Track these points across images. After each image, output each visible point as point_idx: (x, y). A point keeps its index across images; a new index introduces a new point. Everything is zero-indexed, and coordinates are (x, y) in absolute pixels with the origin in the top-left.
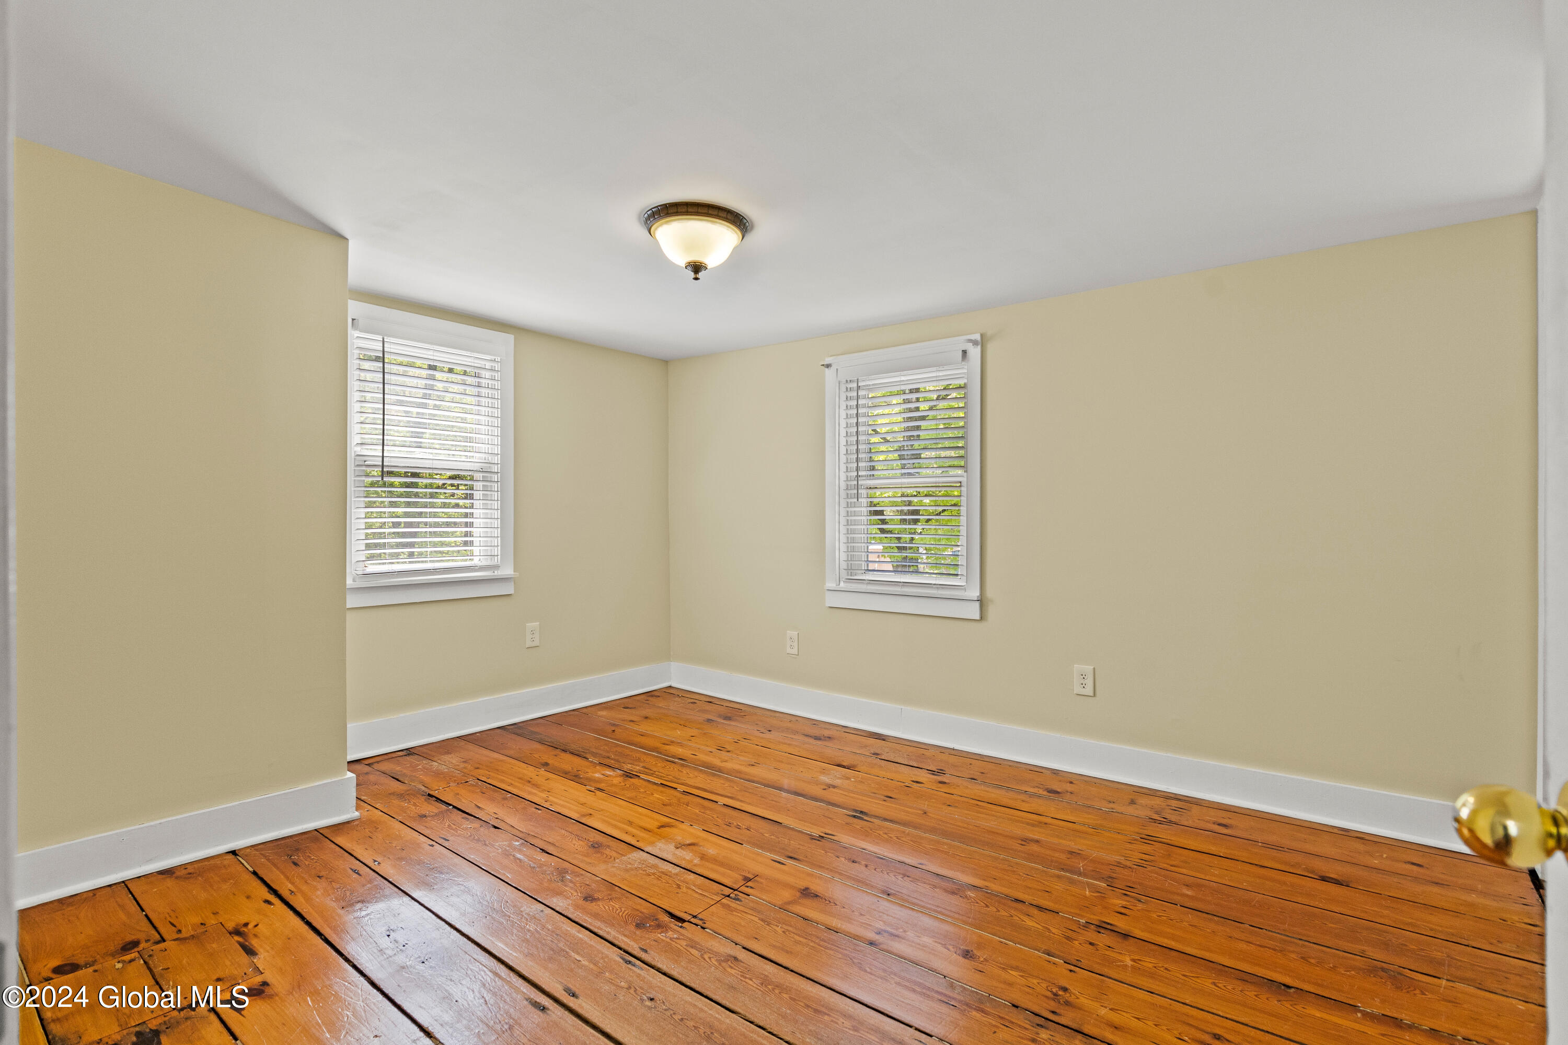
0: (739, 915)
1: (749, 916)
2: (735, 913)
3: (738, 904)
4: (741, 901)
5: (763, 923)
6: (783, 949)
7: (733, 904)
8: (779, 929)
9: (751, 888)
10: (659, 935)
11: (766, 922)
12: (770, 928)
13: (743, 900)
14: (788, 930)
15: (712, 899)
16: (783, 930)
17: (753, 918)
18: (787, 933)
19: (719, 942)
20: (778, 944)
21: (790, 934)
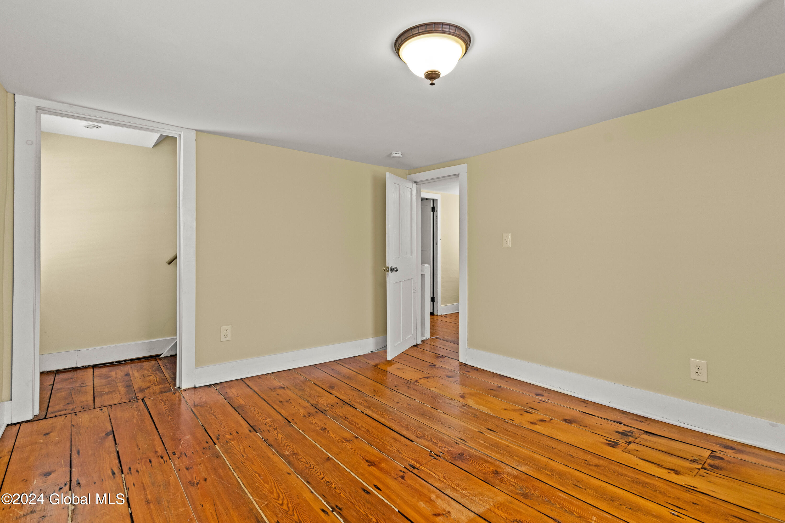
0: (412, 457)
1: (406, 455)
2: (414, 458)
3: (411, 463)
4: (409, 464)
5: (401, 451)
6: (396, 440)
7: (413, 463)
8: (394, 448)
9: (401, 471)
10: (451, 449)
11: (399, 452)
12: (398, 449)
13: (408, 465)
14: (390, 447)
15: (425, 467)
16: (393, 448)
17: (405, 455)
18: (391, 446)
19: (423, 444)
20: (397, 442)
21: (390, 446)
